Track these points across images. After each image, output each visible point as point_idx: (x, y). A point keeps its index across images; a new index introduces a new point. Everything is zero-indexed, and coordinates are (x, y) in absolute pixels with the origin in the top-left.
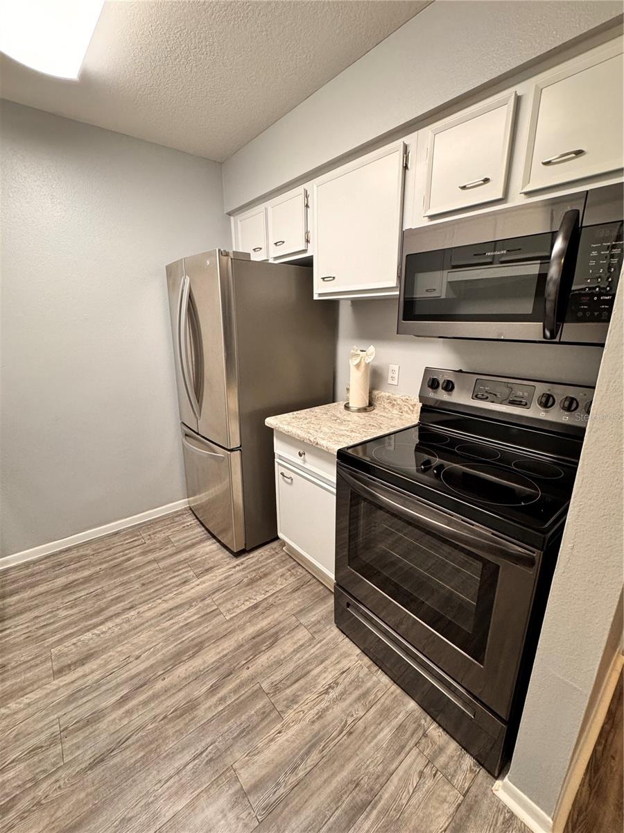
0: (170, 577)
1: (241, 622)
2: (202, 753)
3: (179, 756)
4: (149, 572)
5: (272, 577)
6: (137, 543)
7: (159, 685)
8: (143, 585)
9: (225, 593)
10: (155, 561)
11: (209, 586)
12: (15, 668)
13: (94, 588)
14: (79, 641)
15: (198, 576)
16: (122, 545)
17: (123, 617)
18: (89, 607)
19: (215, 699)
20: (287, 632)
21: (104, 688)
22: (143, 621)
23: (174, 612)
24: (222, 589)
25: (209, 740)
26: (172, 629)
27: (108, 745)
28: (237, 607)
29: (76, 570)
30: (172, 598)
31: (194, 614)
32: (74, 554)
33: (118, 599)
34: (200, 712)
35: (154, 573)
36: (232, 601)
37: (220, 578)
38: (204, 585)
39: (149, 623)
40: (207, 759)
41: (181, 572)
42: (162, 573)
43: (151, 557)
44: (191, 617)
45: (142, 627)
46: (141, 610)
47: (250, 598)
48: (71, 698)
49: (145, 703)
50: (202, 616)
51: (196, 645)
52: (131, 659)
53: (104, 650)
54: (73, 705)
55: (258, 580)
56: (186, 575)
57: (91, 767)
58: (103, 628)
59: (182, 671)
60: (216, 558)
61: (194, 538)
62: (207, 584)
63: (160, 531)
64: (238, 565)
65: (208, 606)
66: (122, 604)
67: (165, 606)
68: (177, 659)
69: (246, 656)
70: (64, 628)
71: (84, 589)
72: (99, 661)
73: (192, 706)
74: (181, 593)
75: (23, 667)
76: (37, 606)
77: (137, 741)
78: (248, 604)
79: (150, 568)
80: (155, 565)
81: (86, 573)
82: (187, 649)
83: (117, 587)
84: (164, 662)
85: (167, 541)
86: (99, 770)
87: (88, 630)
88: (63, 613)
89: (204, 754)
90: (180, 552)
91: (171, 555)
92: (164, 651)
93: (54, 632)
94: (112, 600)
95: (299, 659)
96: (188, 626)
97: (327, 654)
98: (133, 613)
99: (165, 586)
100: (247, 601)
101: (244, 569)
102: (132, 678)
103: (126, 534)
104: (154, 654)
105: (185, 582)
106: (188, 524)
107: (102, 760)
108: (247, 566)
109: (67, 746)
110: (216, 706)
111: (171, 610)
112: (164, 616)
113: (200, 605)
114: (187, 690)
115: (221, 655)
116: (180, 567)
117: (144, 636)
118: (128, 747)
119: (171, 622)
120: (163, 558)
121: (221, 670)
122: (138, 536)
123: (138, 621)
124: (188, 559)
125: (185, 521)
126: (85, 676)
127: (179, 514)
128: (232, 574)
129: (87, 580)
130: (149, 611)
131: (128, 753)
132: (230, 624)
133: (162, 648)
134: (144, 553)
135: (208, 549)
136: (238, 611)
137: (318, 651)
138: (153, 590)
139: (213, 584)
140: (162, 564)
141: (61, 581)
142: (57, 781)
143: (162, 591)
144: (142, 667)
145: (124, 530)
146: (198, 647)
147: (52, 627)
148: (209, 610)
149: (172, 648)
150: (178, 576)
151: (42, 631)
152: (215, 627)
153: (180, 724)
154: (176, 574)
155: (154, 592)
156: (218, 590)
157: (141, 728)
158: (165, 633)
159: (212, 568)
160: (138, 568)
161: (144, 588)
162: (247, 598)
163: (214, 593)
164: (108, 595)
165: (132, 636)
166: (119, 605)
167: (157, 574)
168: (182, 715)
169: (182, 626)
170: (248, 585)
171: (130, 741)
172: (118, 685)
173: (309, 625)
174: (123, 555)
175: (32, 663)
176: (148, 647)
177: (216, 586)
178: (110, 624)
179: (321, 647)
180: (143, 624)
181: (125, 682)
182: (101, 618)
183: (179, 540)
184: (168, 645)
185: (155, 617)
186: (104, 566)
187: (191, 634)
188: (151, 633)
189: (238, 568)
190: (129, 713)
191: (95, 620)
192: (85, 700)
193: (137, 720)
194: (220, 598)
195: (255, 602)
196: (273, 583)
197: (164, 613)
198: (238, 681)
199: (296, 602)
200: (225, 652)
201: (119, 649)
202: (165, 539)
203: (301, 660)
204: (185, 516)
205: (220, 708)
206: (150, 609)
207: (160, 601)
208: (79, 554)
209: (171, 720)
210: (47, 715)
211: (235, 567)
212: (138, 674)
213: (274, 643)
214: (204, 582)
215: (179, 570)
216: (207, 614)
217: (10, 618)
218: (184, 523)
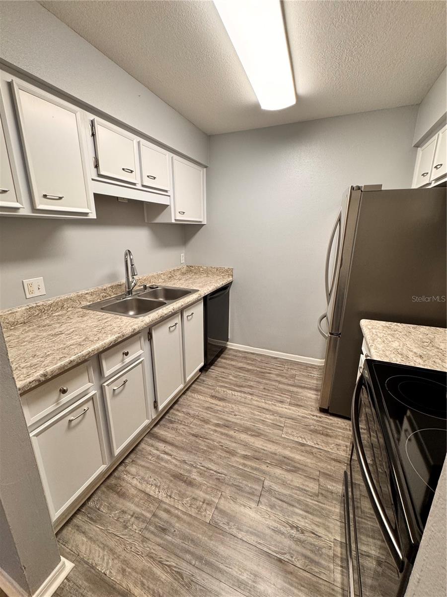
0: (278, 394)
1: (287, 444)
2: (219, 473)
3: (213, 464)
4: (271, 385)
5: (330, 440)
6: (280, 368)
7: (231, 433)
8: (264, 389)
9: (294, 423)
10: (279, 382)
11: (291, 413)
12: (205, 384)
13: (247, 375)
14: (226, 391)
15: (290, 404)
16: (273, 365)
17: (246, 395)
18: (240, 381)
19: (242, 461)
20: (305, 475)
21: (217, 415)
22: (250, 403)
23: (265, 410)
24: (295, 420)
25: (225, 472)
26: (256, 417)
27: (202, 434)
28: (293, 436)
29: (248, 364)
30: (269, 404)
31: (271, 419)
32: (253, 357)
33: (251, 387)
34: (234, 459)
35: (274, 387)
36: (293, 430)
37: (299, 414)
38: (288, 411)
39: (251, 406)
40: (218, 477)
41: (285, 396)
42: (276, 389)
43: (279, 379)
44: (268, 419)
45: (247, 405)
46: (254, 398)
47: (304, 438)
48: (208, 408)
49: (222, 434)
50: (273, 424)
51: (258, 433)
52: (233, 414)
53: (229, 402)
54: (206, 411)
55: (320, 433)
56: (285, 399)
57: (193, 435)
58: (236, 393)
59: (243, 436)
60: (308, 403)
61: (308, 385)
62: (290, 412)
63: (295, 369)
64: (316, 416)
65: (281, 422)
66: (250, 390)
67: (264, 405)
68: (246, 430)
69: (273, 461)
70: (226, 382)
71: (245, 374)
72: (224, 404)
73: (232, 453)
74: (275, 405)
75: (207, 386)
76: (227, 368)
77: (208, 443)
78: (300, 440)
79: (274, 383)
80: (277, 384)
81: (250, 367)
82: (253, 431)
83: (254, 381)
84: (241, 426)
85: (293, 377)
86: (194, 438)
87: (232, 390)
88: (231, 377)
89: (219, 475)
90: (295, 386)
91: (288, 385)
92: (245, 422)
93: (223, 382)
94: (248, 385)
95: (296, 494)
96: (263, 422)
97: (315, 513)
98: (250, 397)
99: (272, 397)
100: (302, 438)
101: (318, 421)
102: (227, 421)
103: (279, 361)
104: (241, 419)
105: (281, 402)
106: (312, 375)
107: (196, 437)
108: (321, 421)
109: (195, 421)
110: (240, 464)
111: (264, 408)
112: (259, 408)
113: (277, 418)
114: (237, 445)
115: (263, 448)
116: (286, 393)
117: (244, 409)
118: (205, 442)
119: (259, 413)
120: (284, 384)
121: (257, 454)
122: (283, 365)
123: (248, 402)
124: (294, 392)
125: (312, 372)
126: (217, 405)
127: (313, 367)
128: (308, 418)
129: (248, 371)
130: (256, 401)
131: (203, 443)
132: (281, 439)
133: (246, 420)
134: (278, 375)
135: (309, 395)
136: (292, 438)
137: (311, 504)
138: (266, 394)
139: (293, 414)
140: (281, 386)
141: (240, 365)
142: (184, 429)
143: (269, 397)
144: (233, 420)
145: (280, 359)
146: (258, 434)
147: (224, 379)
148: (279, 424)
149: (248, 424)
150: (281, 396)
151: (220, 378)
152: (273, 434)
153: (224, 454)
154: (282, 395)
155: (265, 395)
156: (293, 419)
157: (213, 441)
158: (252, 416)
159: (301, 406)
160: (269, 380)
161: (264, 390)
162: (302, 436)
163: (289, 418)
164: (249, 382)
165: (241, 405)
166: (248, 389)
167: (274, 389)
168: (227, 452)
169: (261, 420)
170: (311, 431)
171: (207, 440)
172: (221, 418)
173: (322, 486)
174: (270, 370)
175: (210, 387)
176: (242, 415)
177: (294, 416)
178: (239, 394)
179: (316, 505)
180: (248, 404)
181: (224, 420)
182: (239, 389)
183: (299, 380)
184: (248, 421)
185: (256, 406)
186: (258, 369)
187: (261, 426)
188: (248, 410)
189: (315, 418)
190: (216, 431)
191: (237, 388)
192: (210, 413)
193: (215, 436)
194: (289, 423)
195: (305, 442)
196: (327, 444)
197: (260, 407)
198: (258, 466)
199: (329, 467)
200: (265, 448)
201: (233, 406)
202: (293, 375)
203: (296, 496)
204: (315, 370)
205: (241, 467)
206: (257, 401)
207: (264, 401)
208: (255, 358)
209: (222, 449)
210: (199, 407)
211: (314, 416)
212: (230, 421)
213: (292, 471)
214: (290, 409)
215: (285, 394)
216: (276, 425)
217: (217, 367)
218: (311, 373)
